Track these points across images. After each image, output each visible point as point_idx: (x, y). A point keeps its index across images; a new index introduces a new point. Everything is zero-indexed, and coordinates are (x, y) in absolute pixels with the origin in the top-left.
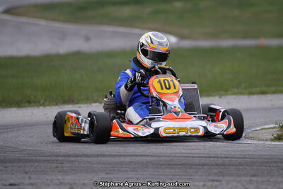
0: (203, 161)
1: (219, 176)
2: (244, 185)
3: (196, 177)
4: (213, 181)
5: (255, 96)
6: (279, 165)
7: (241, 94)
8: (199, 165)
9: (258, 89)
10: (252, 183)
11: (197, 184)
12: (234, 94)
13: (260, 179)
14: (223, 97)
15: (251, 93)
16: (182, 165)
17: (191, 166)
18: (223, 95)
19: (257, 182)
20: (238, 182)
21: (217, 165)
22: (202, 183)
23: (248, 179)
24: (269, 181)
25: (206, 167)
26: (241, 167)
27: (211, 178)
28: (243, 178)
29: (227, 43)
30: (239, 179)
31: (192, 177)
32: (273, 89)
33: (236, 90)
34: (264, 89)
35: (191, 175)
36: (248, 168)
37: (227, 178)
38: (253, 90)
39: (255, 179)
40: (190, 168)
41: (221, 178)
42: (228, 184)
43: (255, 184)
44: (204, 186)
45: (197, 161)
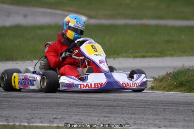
0: (99, 103)
1: (109, 114)
2: (125, 121)
3: (93, 114)
4: (105, 117)
5: (138, 59)
6: (151, 107)
7: (128, 57)
8: (96, 106)
9: (140, 54)
10: (131, 119)
11: (93, 119)
12: (124, 57)
13: (137, 116)
14: (116, 59)
15: (135, 57)
16: (84, 105)
17: (91, 106)
18: (116, 58)
19: (135, 119)
20: (122, 118)
21: (108, 106)
22: (97, 118)
23: (129, 116)
24: (143, 118)
25: (100, 107)
26: (125, 108)
27: (104, 115)
28: (125, 116)
29: (121, 22)
30: (123, 116)
31: (90, 114)
32: (150, 54)
33: (125, 55)
34: (144, 54)
35: (90, 113)
36: (129, 108)
37: (115, 115)
38: (137, 54)
39: (133, 116)
40: (90, 108)
41: (110, 115)
42: (114, 119)
43: (134, 120)
44: (98, 120)
45: (95, 103)
